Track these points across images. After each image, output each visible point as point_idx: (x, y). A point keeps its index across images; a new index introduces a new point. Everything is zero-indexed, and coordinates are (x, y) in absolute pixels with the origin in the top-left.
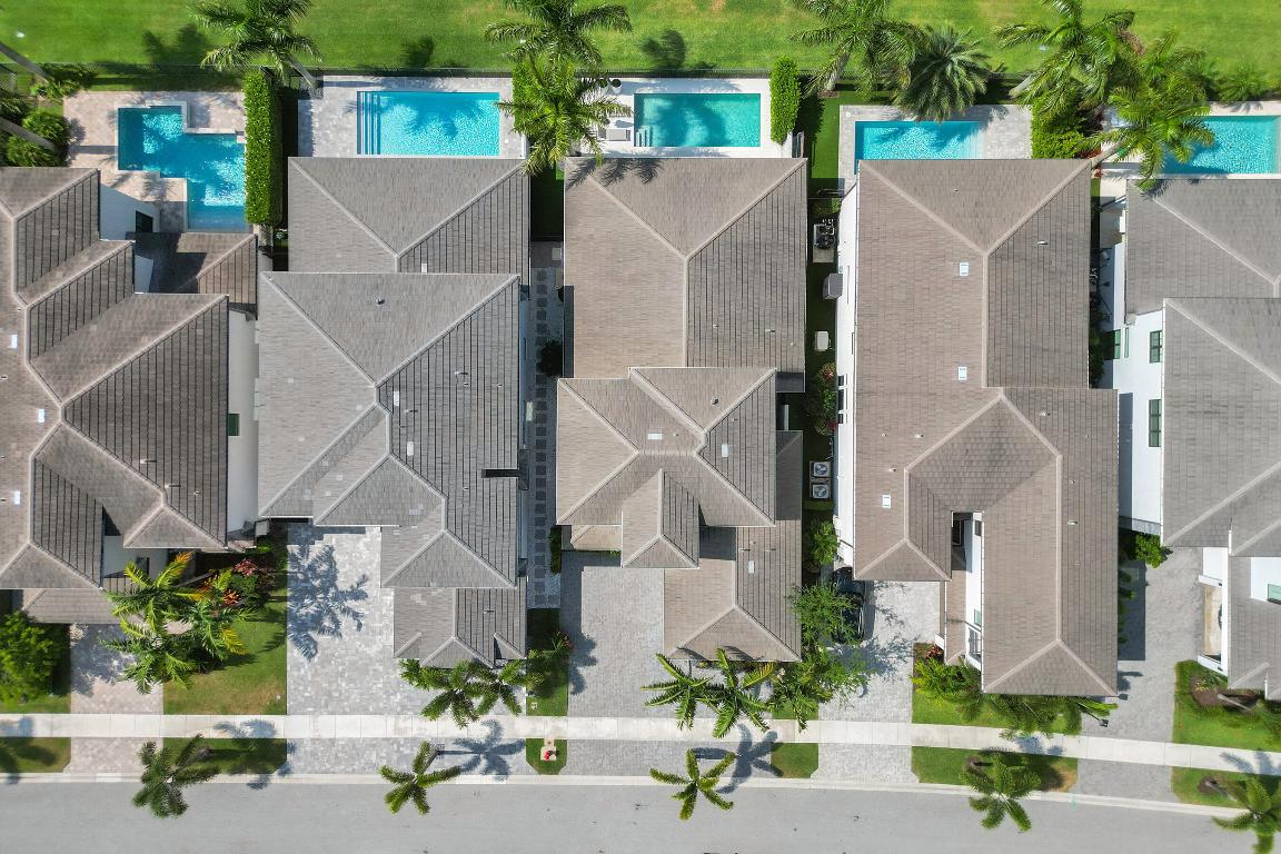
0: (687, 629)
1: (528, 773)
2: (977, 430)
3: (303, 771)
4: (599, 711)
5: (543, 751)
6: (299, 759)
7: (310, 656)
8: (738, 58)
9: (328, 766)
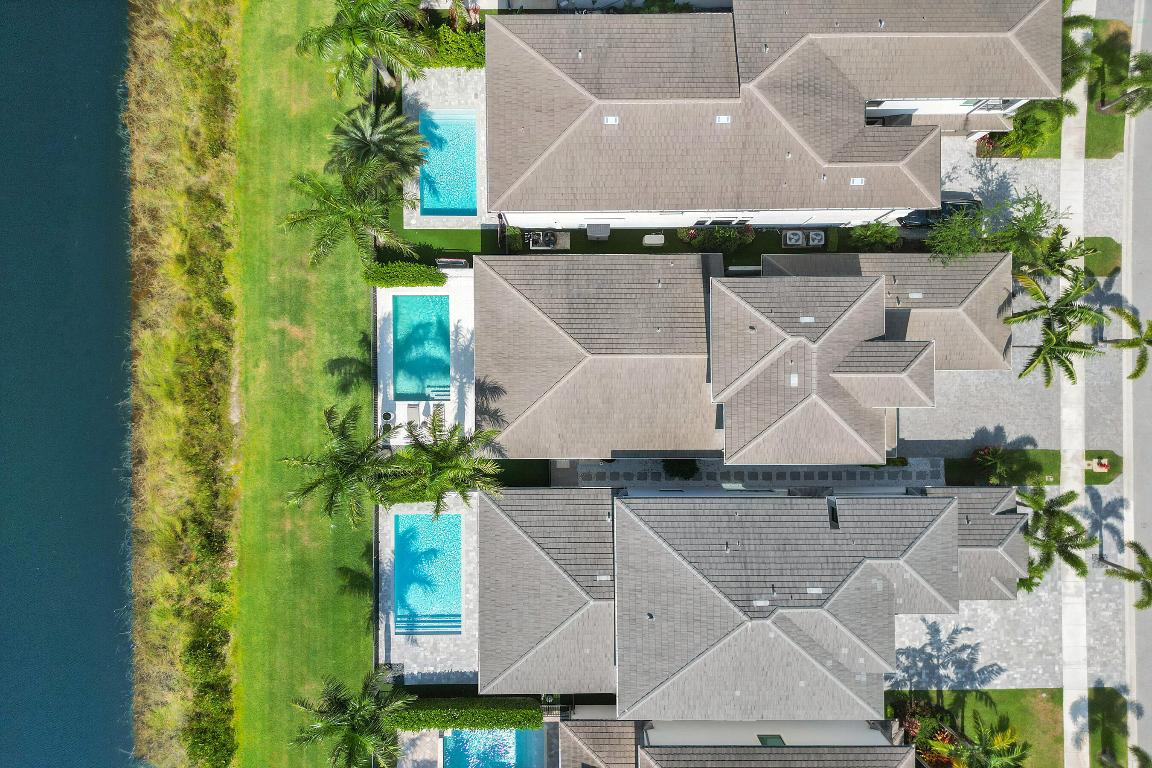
0: (981, 349)
1: (1122, 482)
2: (785, 107)
3: (1122, 674)
4: (1054, 424)
5: (1098, 469)
6: (1110, 677)
7: (1001, 670)
8: (354, 316)
9: (1117, 652)
